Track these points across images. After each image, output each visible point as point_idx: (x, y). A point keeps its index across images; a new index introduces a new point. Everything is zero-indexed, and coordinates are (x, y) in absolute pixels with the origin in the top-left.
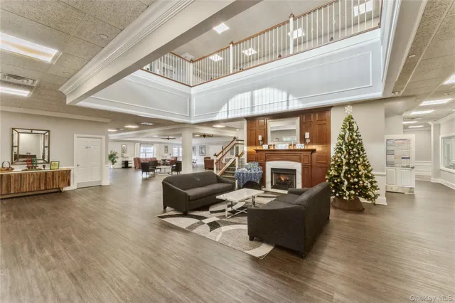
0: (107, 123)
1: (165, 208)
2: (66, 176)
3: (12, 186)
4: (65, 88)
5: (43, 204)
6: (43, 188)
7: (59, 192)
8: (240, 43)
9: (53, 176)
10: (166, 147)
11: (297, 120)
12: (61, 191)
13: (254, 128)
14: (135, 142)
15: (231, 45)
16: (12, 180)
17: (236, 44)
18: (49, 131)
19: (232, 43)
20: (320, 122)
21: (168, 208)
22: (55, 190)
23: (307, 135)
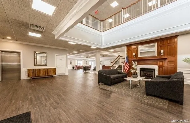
0: (67, 50)
1: (99, 83)
2: (54, 70)
3: (37, 74)
4: (54, 32)
5: (47, 81)
6: (47, 75)
7: (52, 77)
8: (127, 8)
9: (50, 70)
10: (87, 61)
11: (156, 44)
12: (53, 77)
13: (131, 50)
14: (75, 59)
15: (122, 10)
16: (37, 71)
17: (125, 8)
18: (47, 53)
19: (123, 8)
20: (169, 44)
21: (100, 83)
22: (51, 76)
23: (162, 51)
